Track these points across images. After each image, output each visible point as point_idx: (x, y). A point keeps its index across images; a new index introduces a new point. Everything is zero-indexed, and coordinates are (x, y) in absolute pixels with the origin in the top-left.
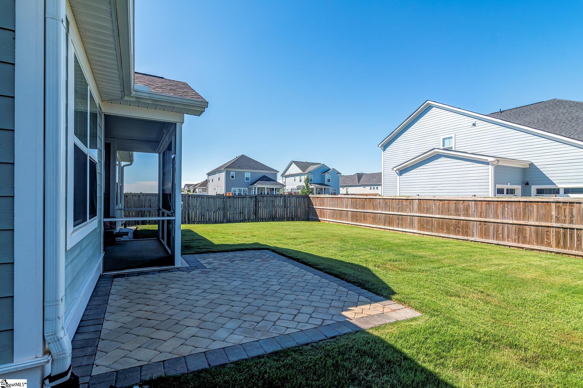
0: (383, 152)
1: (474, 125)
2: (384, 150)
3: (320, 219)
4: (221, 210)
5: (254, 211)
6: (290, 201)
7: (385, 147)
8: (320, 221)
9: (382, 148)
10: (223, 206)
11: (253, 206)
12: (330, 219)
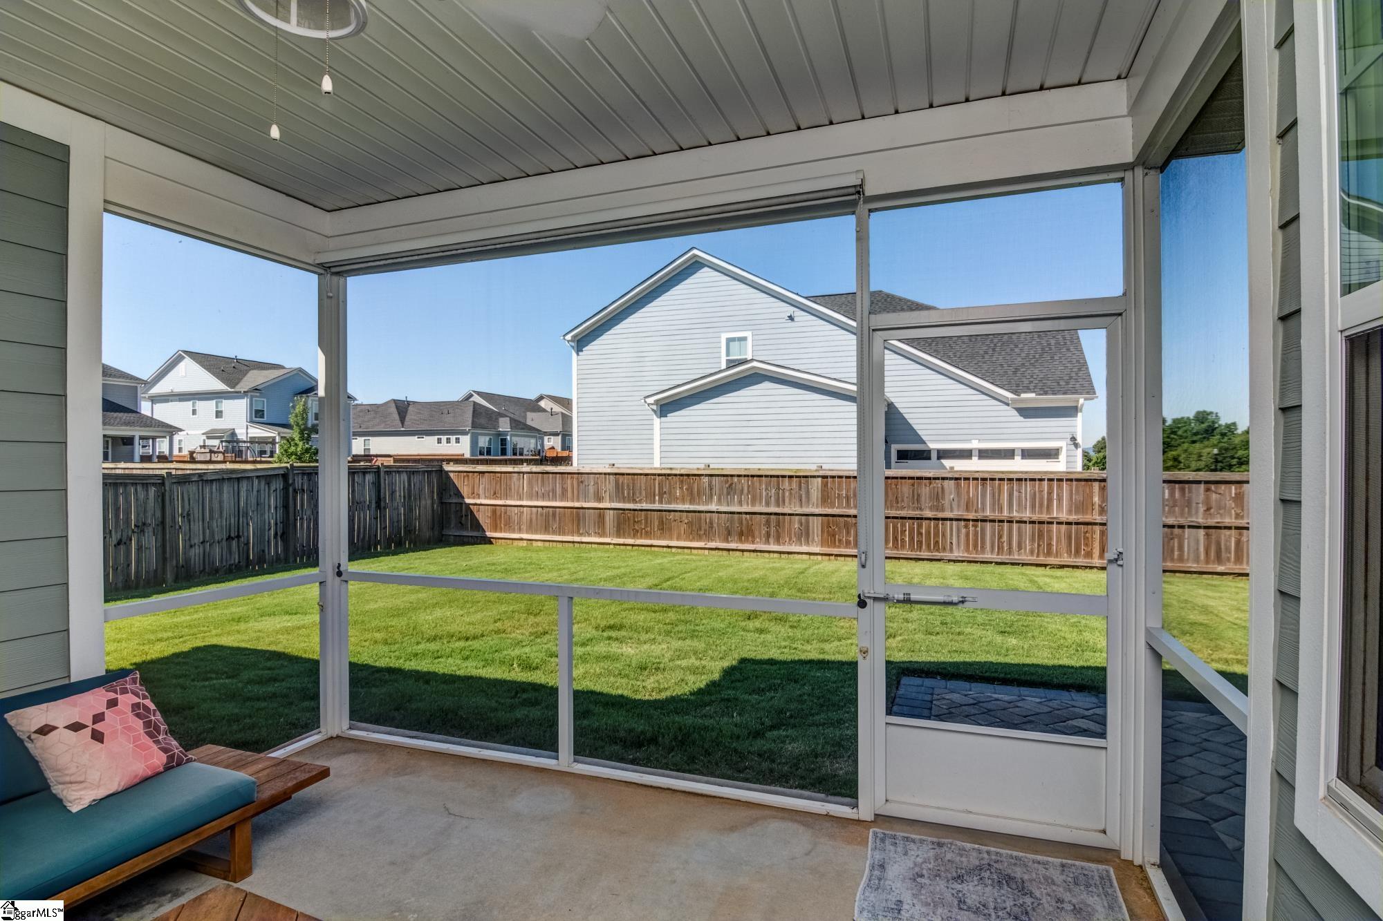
0: (574, 354)
1: (791, 318)
2: (579, 350)
3: (489, 534)
4: (149, 531)
5: (280, 526)
6: (392, 484)
7: (581, 342)
8: (491, 543)
9: (573, 344)
10: (158, 514)
11: (276, 508)
12: (536, 532)
